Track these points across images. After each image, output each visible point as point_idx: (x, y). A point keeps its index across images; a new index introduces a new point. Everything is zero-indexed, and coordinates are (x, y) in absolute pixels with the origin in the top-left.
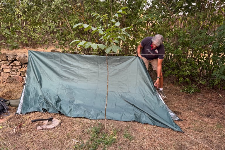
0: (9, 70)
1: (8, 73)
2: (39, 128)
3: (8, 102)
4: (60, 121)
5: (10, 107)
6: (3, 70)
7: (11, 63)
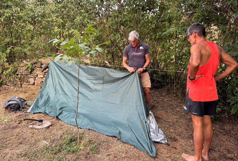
0: (42, 76)
1: (41, 79)
2: (31, 126)
3: (26, 102)
4: (51, 124)
5: (27, 107)
6: (37, 75)
7: (44, 70)
